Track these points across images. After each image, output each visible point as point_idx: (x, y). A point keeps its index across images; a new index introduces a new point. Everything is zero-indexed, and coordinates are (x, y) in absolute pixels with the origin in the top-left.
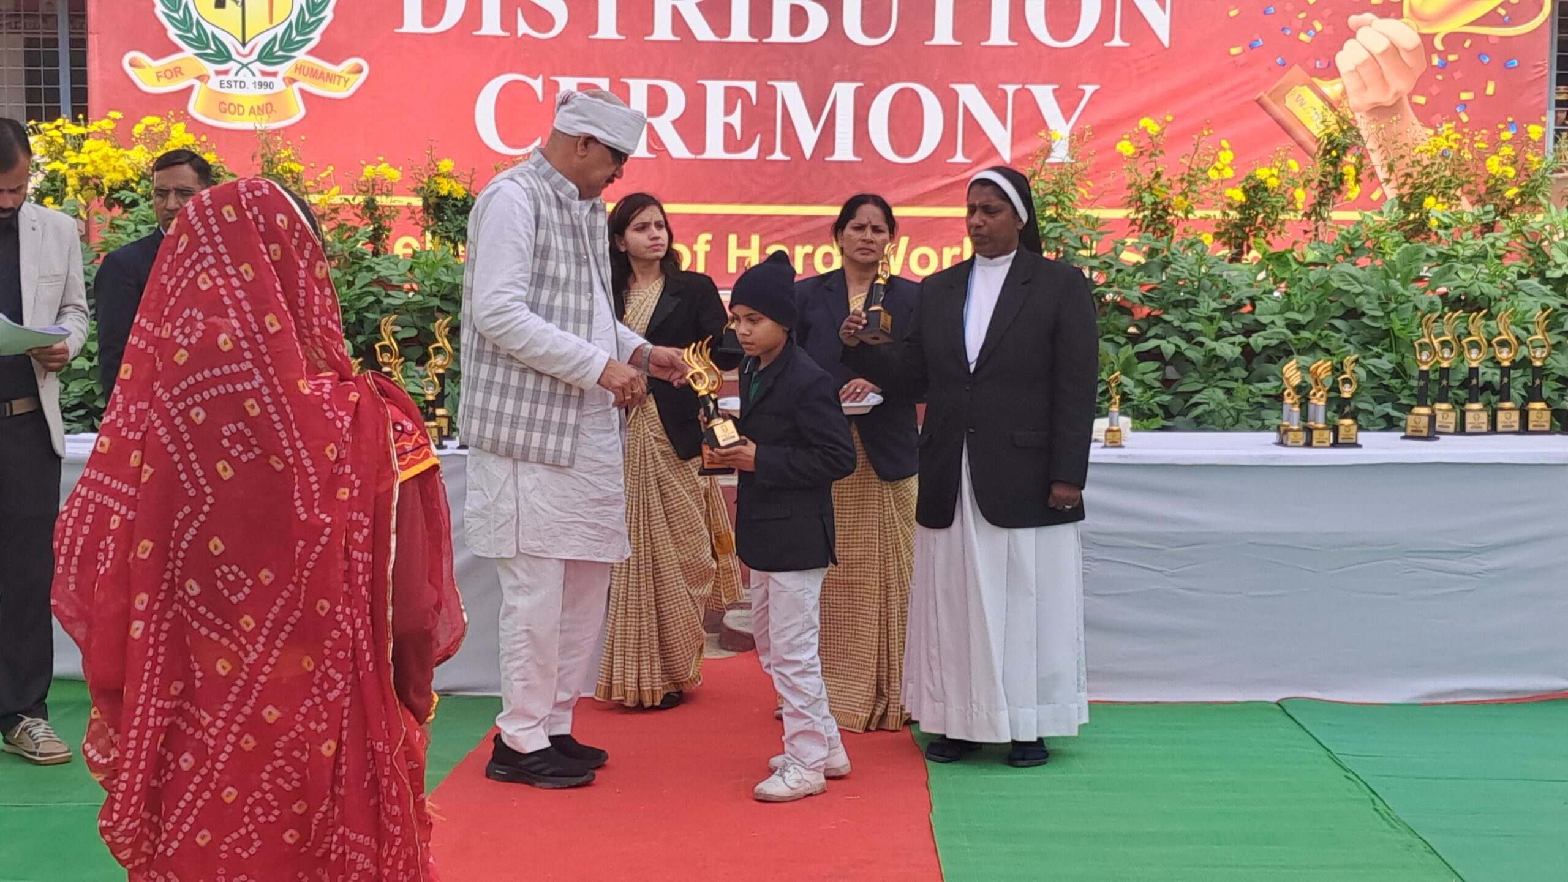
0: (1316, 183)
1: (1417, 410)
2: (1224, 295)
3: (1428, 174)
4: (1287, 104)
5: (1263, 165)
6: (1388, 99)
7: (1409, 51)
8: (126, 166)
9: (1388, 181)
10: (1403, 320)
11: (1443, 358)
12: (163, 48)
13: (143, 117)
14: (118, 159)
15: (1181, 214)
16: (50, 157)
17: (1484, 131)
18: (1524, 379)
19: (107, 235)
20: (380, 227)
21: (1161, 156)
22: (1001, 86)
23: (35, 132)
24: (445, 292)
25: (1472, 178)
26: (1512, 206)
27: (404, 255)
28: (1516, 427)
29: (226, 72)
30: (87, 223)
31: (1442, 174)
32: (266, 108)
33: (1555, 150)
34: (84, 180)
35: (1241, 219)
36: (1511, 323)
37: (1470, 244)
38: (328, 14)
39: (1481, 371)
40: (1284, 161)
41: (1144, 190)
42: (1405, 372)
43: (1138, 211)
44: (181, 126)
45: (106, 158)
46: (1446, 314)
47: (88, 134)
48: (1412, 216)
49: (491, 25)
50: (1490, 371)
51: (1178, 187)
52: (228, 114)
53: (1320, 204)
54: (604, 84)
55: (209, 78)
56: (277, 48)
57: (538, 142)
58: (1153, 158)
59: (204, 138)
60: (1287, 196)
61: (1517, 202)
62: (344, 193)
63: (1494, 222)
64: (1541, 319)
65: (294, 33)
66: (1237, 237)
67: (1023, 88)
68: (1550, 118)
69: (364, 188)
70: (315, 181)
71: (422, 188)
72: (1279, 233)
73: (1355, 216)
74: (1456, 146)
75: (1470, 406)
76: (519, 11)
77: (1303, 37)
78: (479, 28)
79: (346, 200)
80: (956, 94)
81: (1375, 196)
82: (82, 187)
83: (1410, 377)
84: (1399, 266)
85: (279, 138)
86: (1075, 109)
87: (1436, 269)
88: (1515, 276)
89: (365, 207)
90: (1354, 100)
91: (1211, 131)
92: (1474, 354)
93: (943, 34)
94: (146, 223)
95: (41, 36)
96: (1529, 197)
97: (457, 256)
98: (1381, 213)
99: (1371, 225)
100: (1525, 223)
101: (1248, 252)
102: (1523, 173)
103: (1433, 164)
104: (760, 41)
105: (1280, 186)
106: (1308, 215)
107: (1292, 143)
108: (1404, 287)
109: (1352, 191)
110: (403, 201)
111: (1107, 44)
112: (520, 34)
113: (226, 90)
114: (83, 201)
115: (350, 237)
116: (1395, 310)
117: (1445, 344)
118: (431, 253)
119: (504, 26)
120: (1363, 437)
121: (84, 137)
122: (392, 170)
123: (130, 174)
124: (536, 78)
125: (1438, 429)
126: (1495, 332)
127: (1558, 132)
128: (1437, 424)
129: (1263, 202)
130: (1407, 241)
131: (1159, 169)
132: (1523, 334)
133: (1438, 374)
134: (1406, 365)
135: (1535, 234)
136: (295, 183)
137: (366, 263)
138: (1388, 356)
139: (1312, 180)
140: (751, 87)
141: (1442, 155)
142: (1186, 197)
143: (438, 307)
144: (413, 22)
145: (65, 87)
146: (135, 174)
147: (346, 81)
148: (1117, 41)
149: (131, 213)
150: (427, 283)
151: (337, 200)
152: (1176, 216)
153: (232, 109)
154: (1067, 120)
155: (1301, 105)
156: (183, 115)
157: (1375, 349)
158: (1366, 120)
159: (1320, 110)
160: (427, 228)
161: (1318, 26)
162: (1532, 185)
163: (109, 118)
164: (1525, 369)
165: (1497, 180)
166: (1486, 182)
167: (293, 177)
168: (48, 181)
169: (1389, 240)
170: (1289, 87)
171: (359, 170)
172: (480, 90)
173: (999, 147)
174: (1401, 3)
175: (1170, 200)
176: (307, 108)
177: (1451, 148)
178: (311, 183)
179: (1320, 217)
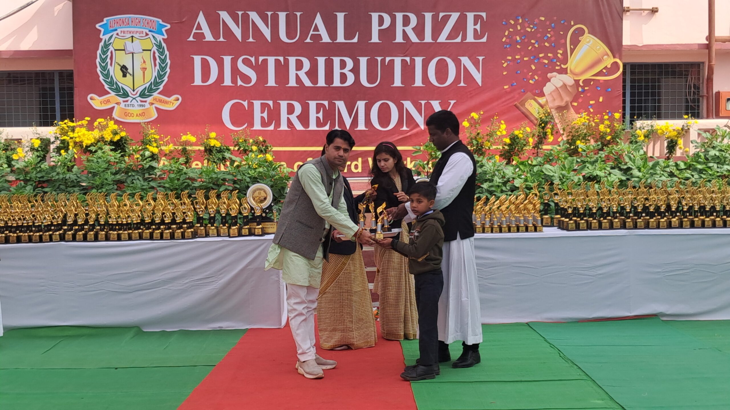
0: (537, 135)
2: (503, 177)
3: (577, 132)
4: (526, 106)
5: (517, 129)
6: (563, 104)
7: (570, 86)
8: (91, 137)
9: (563, 134)
12: (103, 92)
13: (98, 118)
14: (89, 135)
15: (487, 148)
16: (63, 134)
17: (598, 116)
19: (86, 163)
20: (187, 157)
21: (479, 127)
22: (419, 101)
23: (56, 126)
24: (213, 182)
25: (594, 133)
26: (609, 142)
27: (197, 168)
29: (127, 101)
31: (582, 131)
34: (75, 143)
35: (509, 149)
37: (592, 157)
38: (166, 79)
40: (525, 128)
41: (473, 139)
43: (471, 147)
44: (112, 122)
45: (84, 135)
47: (77, 125)
48: (572, 147)
49: (228, 82)
51: (486, 138)
52: (128, 117)
53: (539, 143)
54: (271, 103)
55: (120, 103)
56: (146, 92)
57: (246, 125)
58: (476, 128)
59: (121, 126)
60: (526, 140)
61: (611, 141)
62: (173, 145)
63: (602, 149)
65: (153, 86)
66: (509, 156)
67: (428, 102)
68: (620, 110)
69: (182, 144)
70: (164, 142)
71: (204, 143)
72: (524, 154)
73: (550, 147)
74: (587, 122)
76: (238, 76)
77: (531, 82)
78: (223, 83)
79: (175, 148)
80: (403, 105)
81: (559, 140)
82: (74, 145)
84: (566, 166)
85: (149, 126)
88: (608, 169)
89: (183, 151)
90: (550, 105)
91: (497, 117)
93: (397, 83)
95: (48, 87)
96: (615, 139)
98: (560, 146)
99: (556, 150)
100: (613, 149)
101: (513, 161)
102: (613, 131)
103: (579, 128)
104: (329, 86)
105: (523, 137)
106: (534, 147)
107: (528, 121)
109: (550, 138)
110: (197, 148)
111: (458, 85)
112: (239, 85)
113: (127, 108)
114: (76, 151)
118: (208, 168)
119: (233, 82)
121: (75, 127)
122: (192, 137)
123: (93, 141)
124: (245, 101)
129: (517, 143)
131: (479, 131)
135: (617, 153)
136: (156, 142)
137: (184, 172)
139: (535, 135)
140: (326, 103)
141: (583, 125)
142: (489, 141)
143: (211, 188)
144: (198, 81)
145: (58, 106)
146: (95, 141)
147: (173, 104)
148: (462, 84)
149: (95, 155)
150: (207, 178)
151: (172, 149)
152: (486, 149)
153: (130, 115)
155: (531, 107)
156: (112, 118)
158: (555, 112)
159: (537, 109)
160: (205, 159)
161: (536, 78)
162: (616, 135)
163: (85, 120)
165: (603, 133)
166: (599, 134)
167: (154, 140)
168: (62, 144)
169: (563, 156)
170: (526, 100)
171: (181, 137)
172: (224, 106)
173: (419, 124)
174: (567, 68)
175: (483, 143)
176: (158, 114)
177: (586, 122)
178: (162, 142)
179: (538, 148)
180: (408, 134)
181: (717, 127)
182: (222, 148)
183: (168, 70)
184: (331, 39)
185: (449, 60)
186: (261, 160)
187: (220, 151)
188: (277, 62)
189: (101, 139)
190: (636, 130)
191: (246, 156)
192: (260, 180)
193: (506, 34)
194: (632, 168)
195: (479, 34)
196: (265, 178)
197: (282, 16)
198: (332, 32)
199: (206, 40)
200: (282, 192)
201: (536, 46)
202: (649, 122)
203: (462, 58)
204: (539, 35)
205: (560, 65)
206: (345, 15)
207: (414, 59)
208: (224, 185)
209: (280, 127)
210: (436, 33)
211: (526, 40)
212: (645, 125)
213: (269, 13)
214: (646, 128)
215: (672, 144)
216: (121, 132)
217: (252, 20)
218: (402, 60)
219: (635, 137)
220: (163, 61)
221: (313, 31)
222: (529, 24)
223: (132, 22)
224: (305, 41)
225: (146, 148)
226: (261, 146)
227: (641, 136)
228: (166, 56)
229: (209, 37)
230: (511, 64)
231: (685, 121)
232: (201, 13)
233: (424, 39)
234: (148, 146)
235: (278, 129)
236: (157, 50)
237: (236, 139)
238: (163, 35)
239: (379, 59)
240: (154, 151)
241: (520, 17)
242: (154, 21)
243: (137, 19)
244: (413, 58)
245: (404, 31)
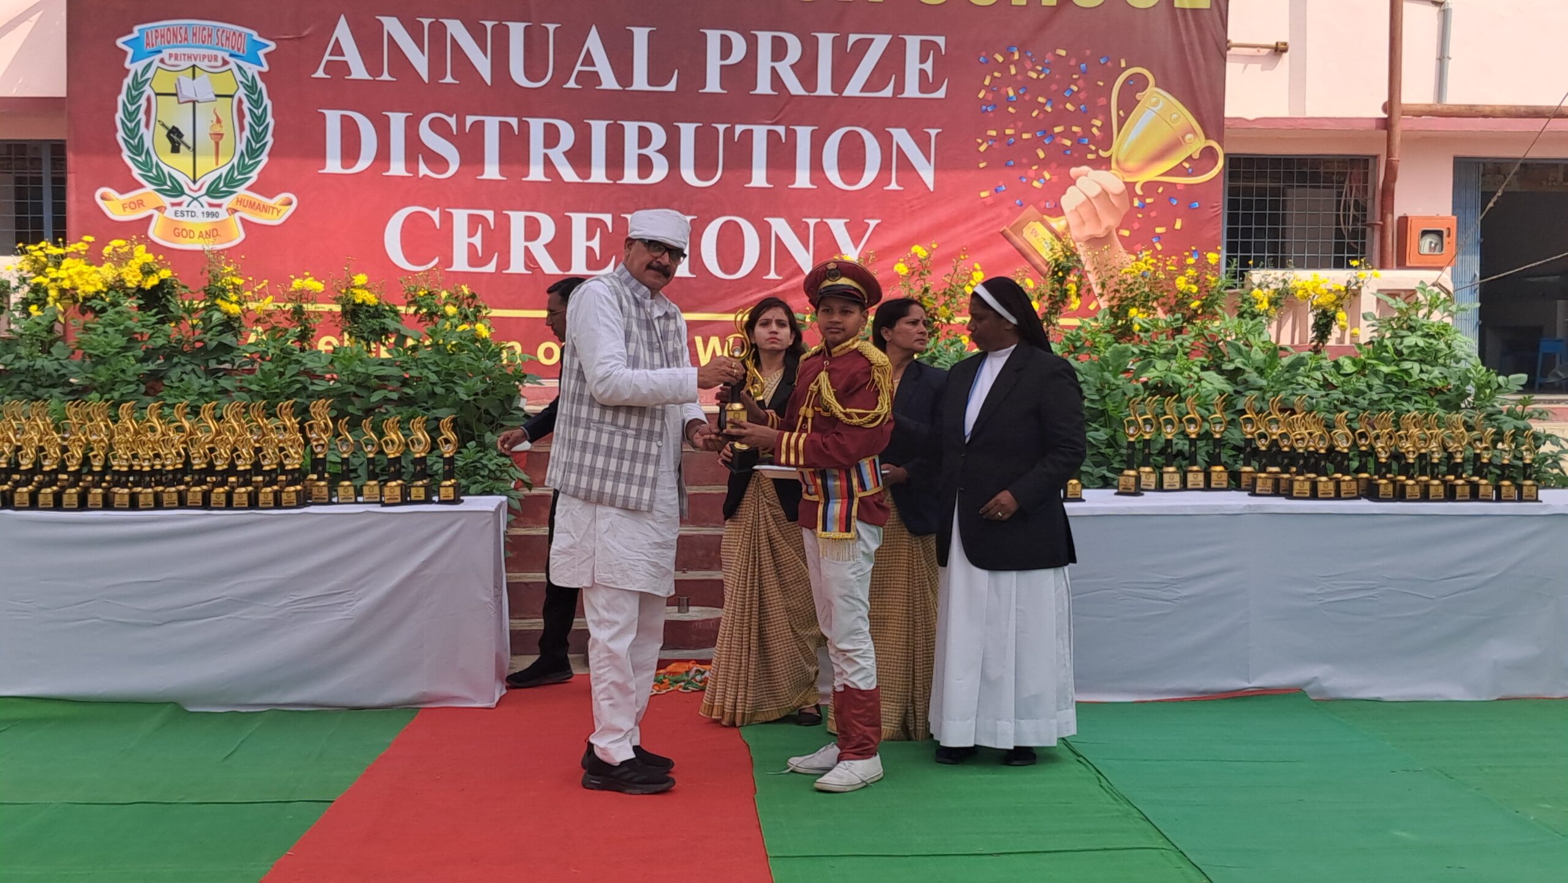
0: (1047, 296)
1: (1126, 472)
3: (1132, 290)
4: (1024, 235)
6: (1100, 232)
7: (1116, 195)
8: (96, 279)
9: (1101, 295)
10: (1115, 403)
11: (1146, 432)
12: (127, 184)
13: (111, 239)
14: (90, 274)
15: (944, 321)
16: (35, 272)
17: (1174, 257)
18: (1206, 448)
19: (81, 336)
20: (306, 328)
21: (928, 275)
22: (804, 220)
23: (23, 253)
24: (360, 380)
25: (1165, 294)
26: (1195, 314)
27: (326, 351)
28: (1202, 485)
29: (180, 204)
30: (65, 326)
31: (1142, 290)
32: (212, 233)
33: (1227, 272)
34: (62, 292)
36: (1197, 405)
37: (1165, 344)
38: (264, 159)
39: (1175, 441)
42: (1117, 445)
44: (142, 248)
45: (80, 274)
46: (1146, 399)
47: (66, 254)
48: (1120, 323)
49: (397, 168)
50: (1181, 442)
51: (942, 300)
52: (181, 237)
53: (1050, 313)
54: (489, 215)
55: (166, 208)
56: (221, 185)
57: (436, 261)
58: (922, 277)
59: (161, 257)
61: (1200, 312)
62: (276, 302)
63: (1182, 327)
64: (1219, 402)
65: (236, 173)
67: (822, 221)
68: (1222, 248)
69: (293, 298)
70: (253, 292)
71: (341, 297)
73: (1076, 322)
74: (1152, 269)
75: (1166, 469)
76: (420, 156)
77: (1036, 184)
78: (388, 170)
79: (279, 307)
80: (770, 226)
81: (1092, 307)
82: (61, 296)
83: (1121, 447)
84: (1111, 361)
85: (223, 257)
86: (863, 237)
87: (1139, 364)
88: (1197, 369)
89: (294, 312)
90: (1075, 233)
91: (966, 257)
92: (1169, 429)
93: (759, 178)
94: (112, 325)
95: (28, 176)
96: (1209, 308)
97: (370, 351)
98: (1096, 320)
99: (1089, 329)
100: (1206, 328)
102: (1204, 289)
103: (1135, 282)
104: (615, 181)
107: (1028, 266)
108: (1115, 377)
109: (1074, 303)
110: (326, 307)
111: (886, 188)
112: (421, 175)
113: (180, 219)
114: (61, 309)
115: (281, 336)
116: (1108, 394)
117: (1146, 421)
118: (348, 351)
119: (407, 170)
120: (1086, 493)
121: (63, 257)
122: (316, 282)
123: (100, 286)
124: (434, 209)
125: (1142, 487)
126: (1184, 412)
127: (1228, 257)
128: (1142, 483)
130: (1117, 342)
131: (927, 285)
132: (1203, 412)
133: (1141, 444)
134: (1118, 437)
135: (1212, 336)
136: (235, 293)
137: (294, 358)
138: (1103, 430)
139: (1044, 295)
140: (607, 218)
141: (1143, 276)
142: (947, 305)
143: (354, 393)
144: (333, 165)
145: (47, 215)
146: (104, 287)
147: (279, 212)
148: (894, 186)
149: (101, 318)
150: (344, 373)
151: (271, 307)
152: (941, 321)
153: (184, 233)
154: (856, 247)
155: (1036, 236)
156: (144, 239)
157: (1094, 425)
158: (1085, 249)
159: (1049, 241)
160: (345, 330)
161: (1047, 176)
162: (1210, 298)
163: (83, 241)
164: (1208, 440)
165: (1184, 295)
166: (1176, 296)
167: (234, 288)
168: (33, 292)
169: (1103, 341)
170: (1025, 222)
171: (289, 282)
172: (389, 219)
173: (802, 267)
174: (1110, 157)
175: (936, 309)
176: (246, 233)
177: (1149, 270)
178: (249, 293)
179: (1050, 323)
180: (780, 288)
181: (1421, 286)
182: (380, 308)
183: (269, 139)
184: (619, 83)
185: (867, 135)
186: (464, 335)
187: (376, 313)
188: (504, 127)
189: (118, 284)
190: (1252, 289)
191: (433, 327)
192: (461, 378)
193: (987, 82)
194: (1244, 370)
195: (931, 81)
196: (470, 375)
197: (517, 31)
198: (623, 68)
199: (351, 77)
200: (507, 406)
201: (1049, 109)
202: (1279, 273)
203: (893, 131)
204: (1054, 87)
205: (1096, 152)
206: (650, 32)
207: (795, 131)
208: (384, 387)
209: (508, 268)
210: (841, 76)
211: (1027, 98)
212: (1270, 279)
213: (489, 25)
214: (1273, 287)
215: (1325, 321)
216: (160, 269)
217: (452, 36)
218: (769, 132)
219: (1251, 303)
220: (259, 120)
221: (582, 65)
222: (1035, 64)
223: (194, 34)
224: (565, 86)
225: (216, 305)
226: (465, 306)
227: (1262, 302)
228: (265, 108)
229: (359, 71)
230: (996, 145)
231: (1353, 272)
232: (342, 19)
233: (815, 89)
234: (218, 301)
235: (504, 272)
236: (246, 95)
237: (412, 289)
238: (261, 65)
239: (721, 128)
240: (232, 312)
241: (1015, 50)
242: (240, 35)
243: (204, 29)
244: (791, 127)
245: (773, 69)
